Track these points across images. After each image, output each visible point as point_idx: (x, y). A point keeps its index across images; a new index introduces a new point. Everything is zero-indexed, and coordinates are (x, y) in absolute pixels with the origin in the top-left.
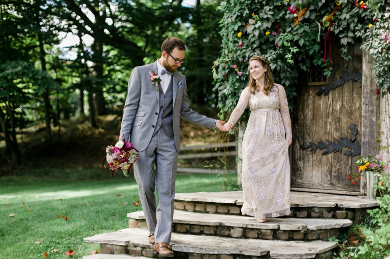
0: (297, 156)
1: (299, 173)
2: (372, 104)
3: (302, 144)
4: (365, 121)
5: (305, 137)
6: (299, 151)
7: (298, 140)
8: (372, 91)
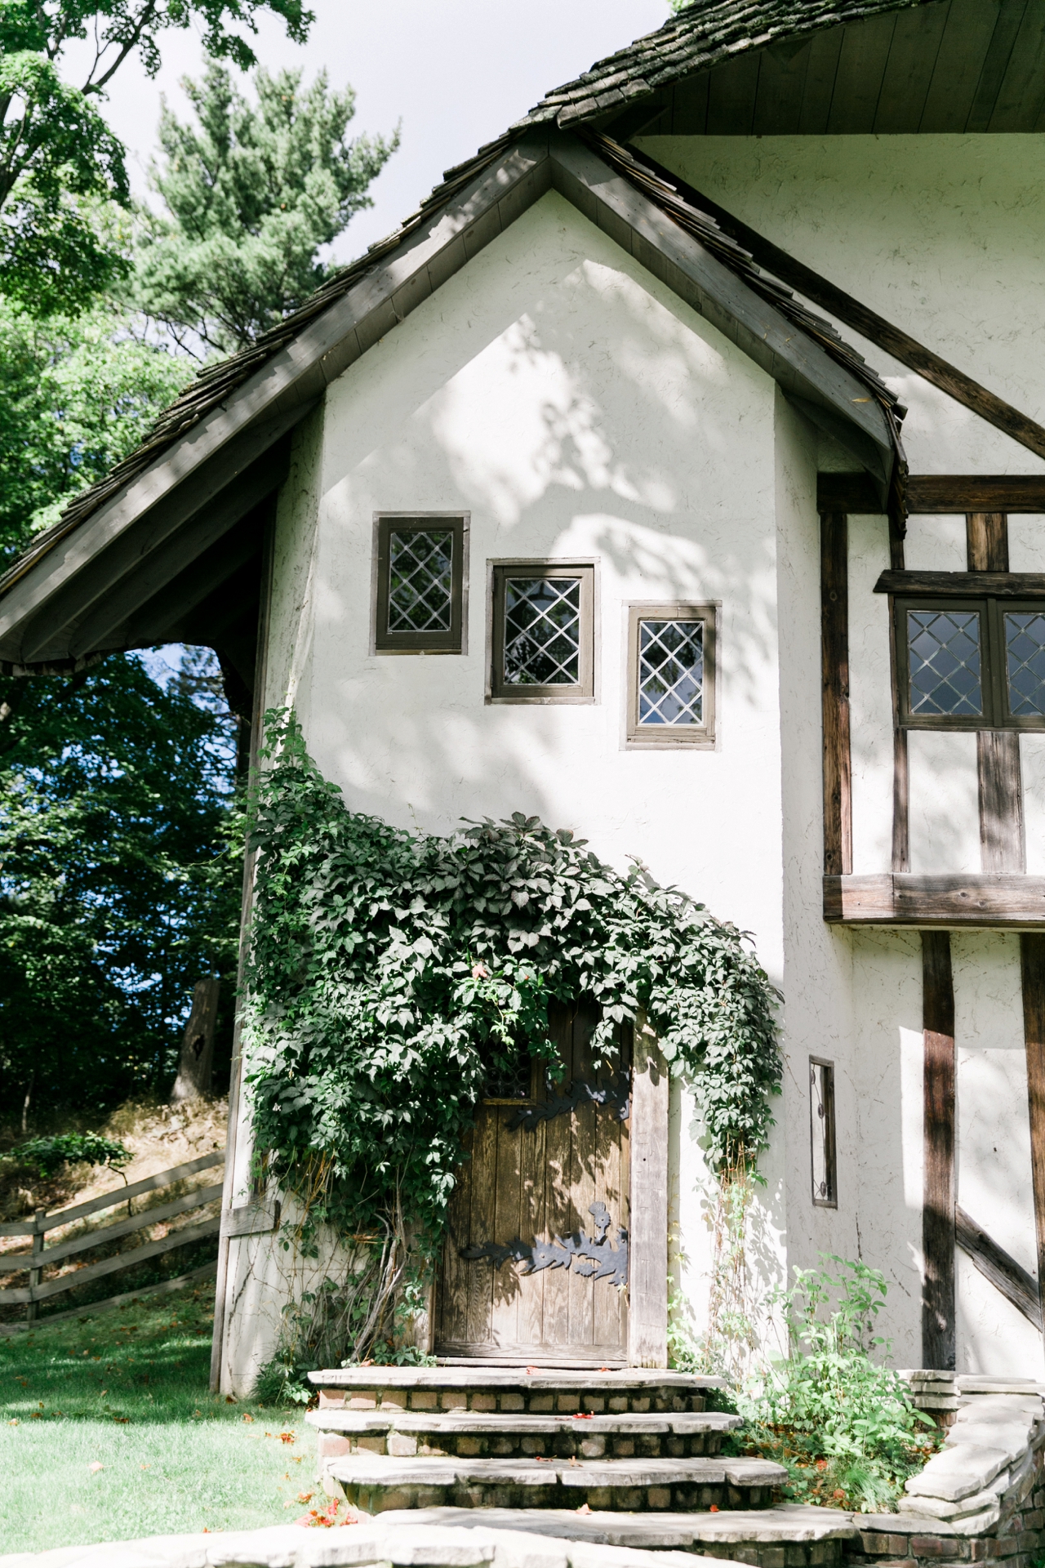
0: (450, 1276)
1: (455, 1319)
2: (657, 1158)
3: (464, 1246)
4: (642, 1197)
5: (473, 1228)
6: (454, 1265)
7: (453, 1236)
8: (656, 1130)
